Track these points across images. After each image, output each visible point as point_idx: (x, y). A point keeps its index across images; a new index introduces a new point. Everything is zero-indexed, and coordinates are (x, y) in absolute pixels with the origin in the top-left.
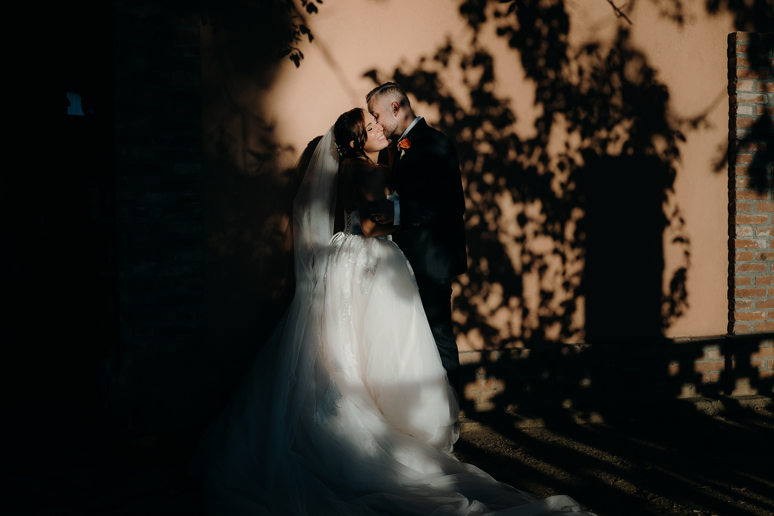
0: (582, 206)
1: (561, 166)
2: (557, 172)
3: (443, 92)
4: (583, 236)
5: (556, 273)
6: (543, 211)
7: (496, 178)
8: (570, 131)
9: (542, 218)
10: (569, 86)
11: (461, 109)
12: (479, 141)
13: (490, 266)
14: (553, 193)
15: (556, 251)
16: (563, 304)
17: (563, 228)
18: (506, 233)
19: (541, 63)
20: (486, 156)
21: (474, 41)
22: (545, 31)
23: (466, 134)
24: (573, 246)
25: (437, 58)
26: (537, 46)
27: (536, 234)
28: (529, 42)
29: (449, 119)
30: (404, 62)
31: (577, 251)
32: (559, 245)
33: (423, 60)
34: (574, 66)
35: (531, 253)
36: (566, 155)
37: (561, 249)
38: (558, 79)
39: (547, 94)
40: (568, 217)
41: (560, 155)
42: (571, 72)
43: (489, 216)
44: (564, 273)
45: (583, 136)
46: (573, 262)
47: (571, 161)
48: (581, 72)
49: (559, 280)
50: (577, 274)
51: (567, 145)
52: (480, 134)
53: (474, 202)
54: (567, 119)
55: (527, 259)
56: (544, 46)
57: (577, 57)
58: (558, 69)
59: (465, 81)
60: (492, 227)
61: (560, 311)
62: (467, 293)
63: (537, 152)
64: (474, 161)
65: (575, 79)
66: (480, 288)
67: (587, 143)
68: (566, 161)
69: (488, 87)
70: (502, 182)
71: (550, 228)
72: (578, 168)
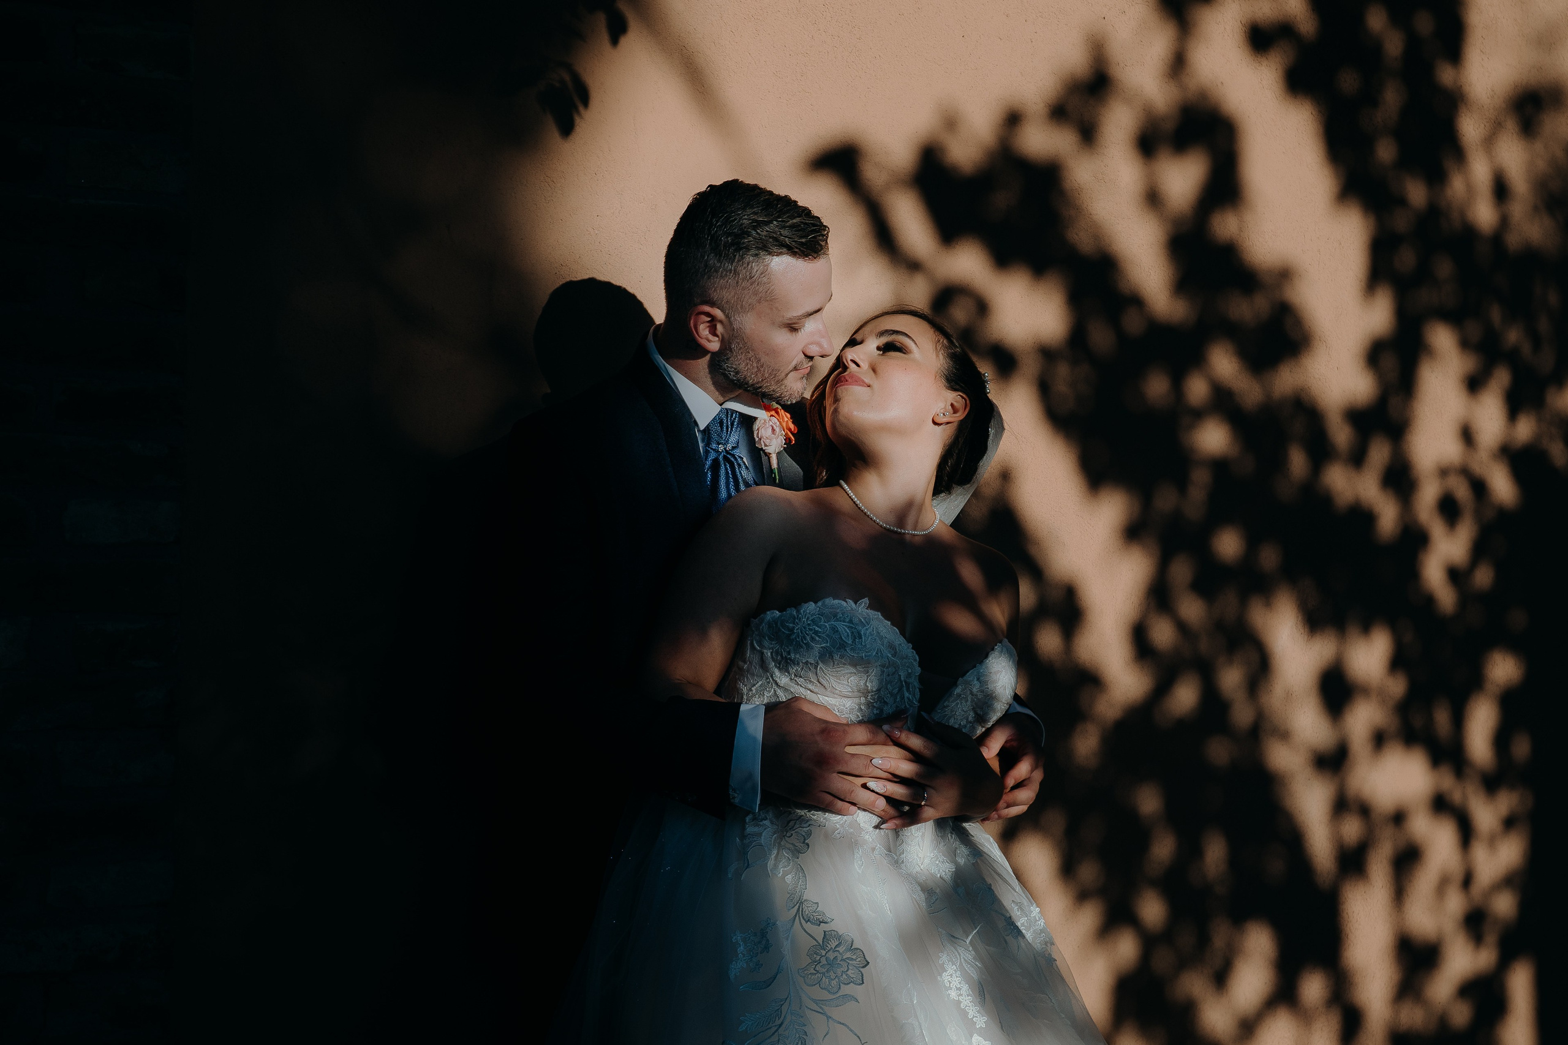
0: (1515, 645)
1: (1449, 508)
2: (1437, 529)
3: (1081, 239)
4: (1521, 748)
5: (1443, 883)
6: (1398, 662)
7: (1252, 543)
8: (1474, 384)
9: (1397, 687)
10: (1469, 232)
11: (1136, 301)
12: (1198, 415)
13: (1234, 861)
14: (1429, 600)
15: (1440, 804)
16: (1471, 989)
17: (1459, 720)
18: (1284, 735)
19: (1385, 152)
20: (1219, 466)
21: (1178, 64)
22: (1394, 45)
23: (1157, 387)
24: (1491, 783)
25: (1059, 113)
26: (1369, 97)
27: (1379, 740)
28: (1348, 81)
29: (1101, 338)
30: (951, 122)
31: (1506, 802)
32: (1447, 781)
33: (1013, 119)
34: (1480, 170)
35: (1364, 810)
36: (1465, 472)
37: (1457, 797)
38: (1434, 213)
39: (1406, 259)
40: (1475, 682)
41: (1444, 472)
42: (1470, 189)
43: (1231, 679)
44: (1467, 881)
45: (1515, 405)
46: (1492, 842)
47: (1479, 487)
48: (1501, 190)
49: (1455, 904)
50: (1508, 881)
51: (1467, 435)
52: (1197, 389)
53: (1182, 627)
54: (1465, 344)
55: (1352, 829)
56: (1392, 98)
57: (1489, 141)
58: (1436, 177)
59: (1153, 198)
60: (1242, 715)
61: (1461, 1015)
62: (1163, 960)
63: (1379, 454)
64: (1182, 483)
65: (1484, 214)
66: (1203, 940)
67: (1525, 430)
68: (1462, 491)
69: (1225, 225)
70: (1269, 558)
71: (1418, 722)
72: (1503, 514)
